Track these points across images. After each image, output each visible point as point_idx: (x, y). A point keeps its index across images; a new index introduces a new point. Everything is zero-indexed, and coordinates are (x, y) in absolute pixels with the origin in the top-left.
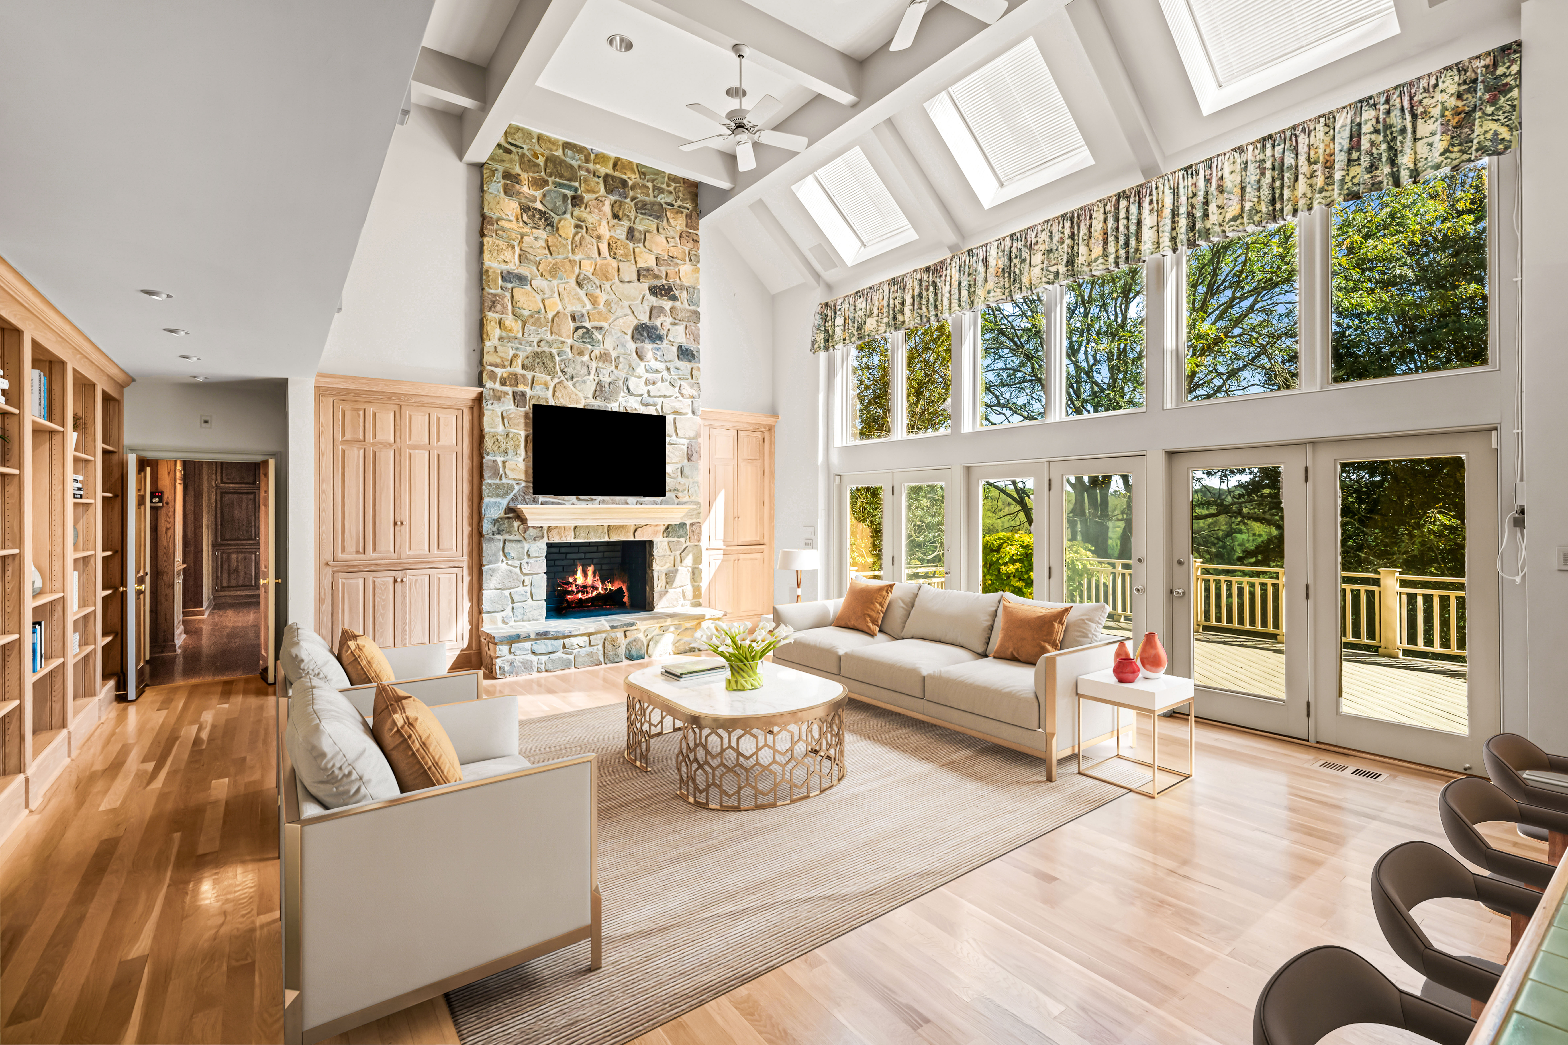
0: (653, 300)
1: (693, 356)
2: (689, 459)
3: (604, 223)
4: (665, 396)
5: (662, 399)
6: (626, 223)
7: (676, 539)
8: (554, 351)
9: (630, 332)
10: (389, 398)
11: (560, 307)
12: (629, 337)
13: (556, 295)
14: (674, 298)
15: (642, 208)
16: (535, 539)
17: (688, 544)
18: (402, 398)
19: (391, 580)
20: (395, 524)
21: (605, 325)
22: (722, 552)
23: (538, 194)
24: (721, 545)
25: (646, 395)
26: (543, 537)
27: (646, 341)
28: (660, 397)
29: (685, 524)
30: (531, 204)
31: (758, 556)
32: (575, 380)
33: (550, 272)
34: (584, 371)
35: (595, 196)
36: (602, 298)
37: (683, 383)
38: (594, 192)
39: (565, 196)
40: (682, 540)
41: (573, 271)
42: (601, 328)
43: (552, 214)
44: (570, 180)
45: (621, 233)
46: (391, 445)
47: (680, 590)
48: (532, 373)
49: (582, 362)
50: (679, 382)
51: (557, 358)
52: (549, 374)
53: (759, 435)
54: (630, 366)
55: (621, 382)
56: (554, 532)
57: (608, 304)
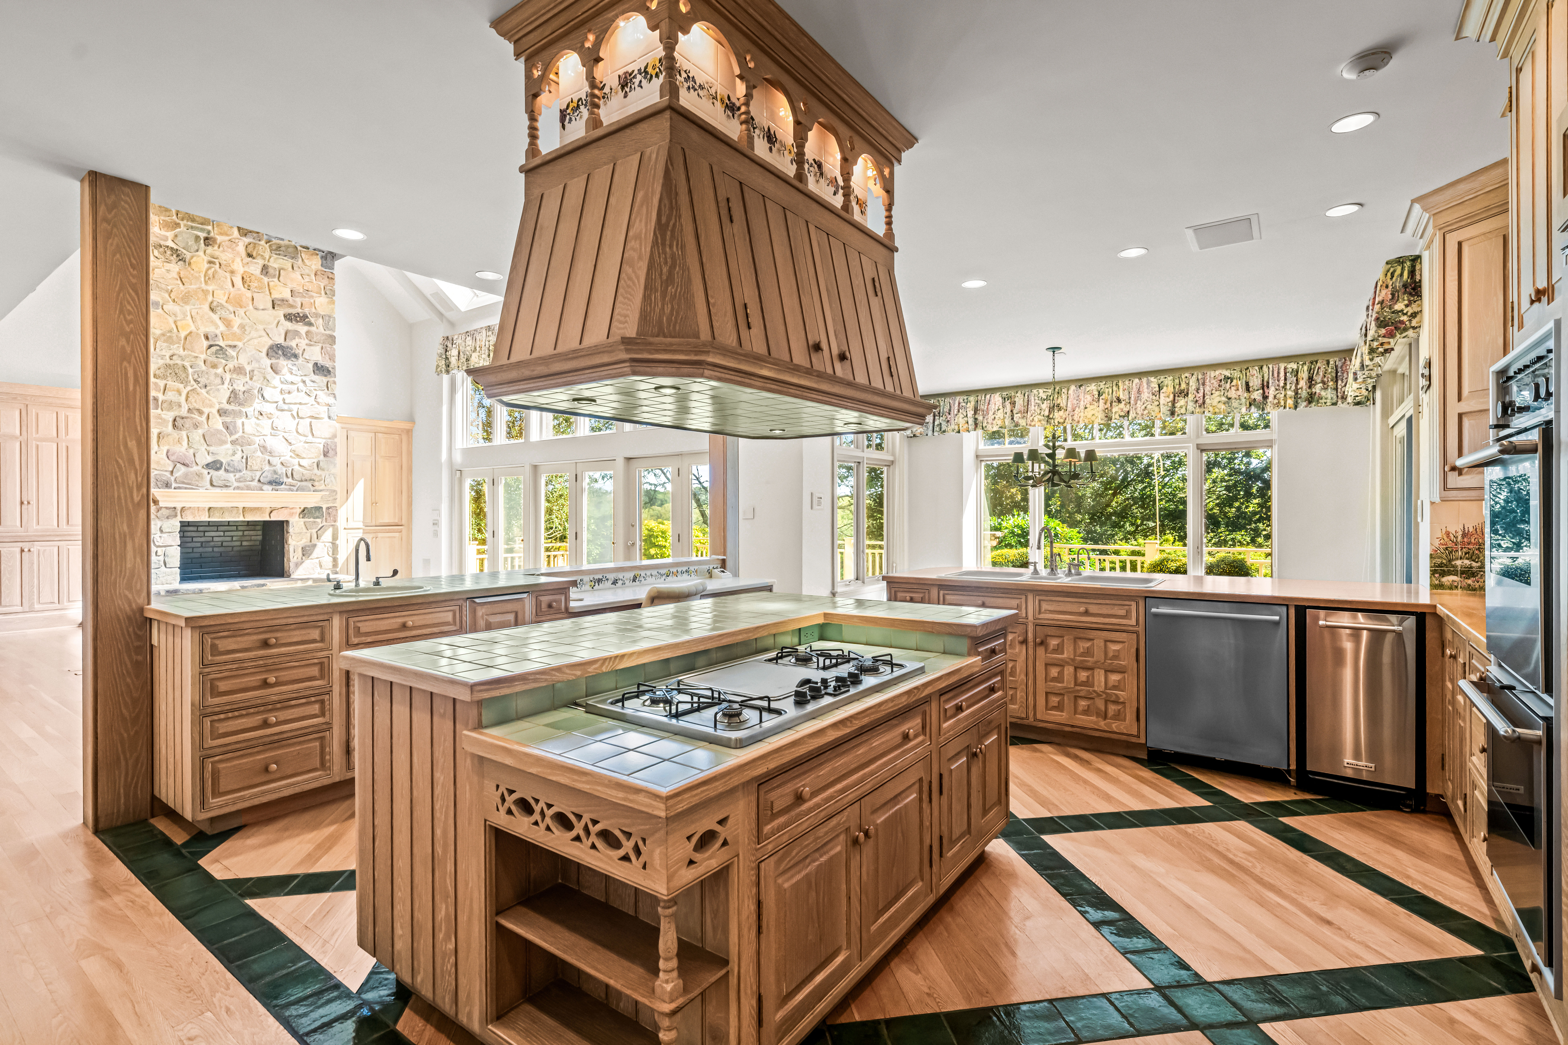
0: (289, 325)
1: (329, 372)
2: (325, 455)
3: (238, 260)
4: (300, 404)
5: (298, 406)
6: (260, 262)
7: (312, 520)
8: (187, 364)
9: (265, 351)
10: (15, 399)
11: (193, 328)
12: (264, 354)
13: (189, 317)
14: (310, 324)
15: (276, 250)
16: (167, 518)
17: (324, 523)
18: (29, 398)
19: (18, 550)
20: (22, 503)
21: (240, 344)
22: (360, 531)
23: (170, 234)
24: (358, 525)
25: (281, 403)
26: (176, 516)
27: (281, 358)
28: (296, 404)
29: (321, 508)
30: (162, 243)
31: (397, 535)
32: (208, 388)
33: (182, 299)
34: (219, 381)
35: (228, 238)
36: (237, 322)
37: (319, 393)
38: (227, 235)
39: (197, 238)
40: (319, 520)
41: (206, 299)
42: (235, 346)
43: (185, 251)
44: (202, 224)
45: (255, 268)
46: (17, 438)
47: (317, 561)
48: (164, 382)
49: (216, 373)
50: (315, 392)
51: (190, 370)
52: (182, 383)
53: (397, 437)
54: (265, 378)
55: (256, 391)
56: (188, 512)
57: (242, 327)
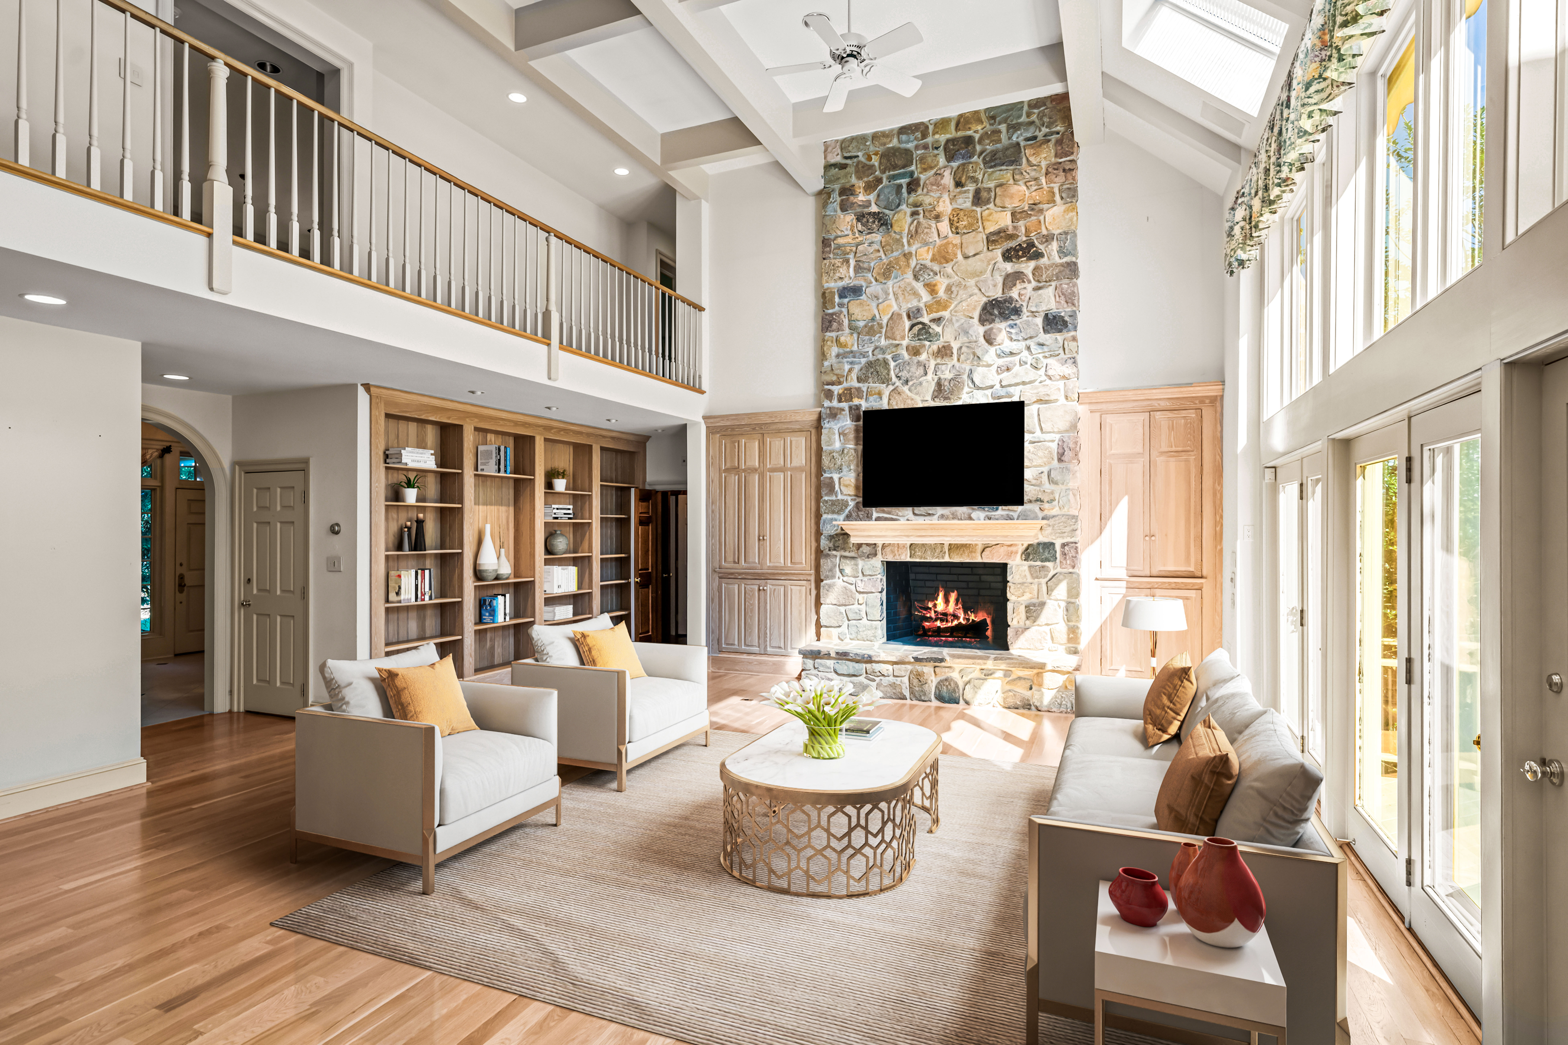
0: (1009, 267)
1: (1065, 324)
2: (1060, 460)
3: (946, 197)
4: (1024, 383)
5: (1021, 387)
6: (971, 188)
7: (1039, 563)
8: (889, 357)
9: (976, 315)
10: (754, 429)
11: (895, 308)
12: (976, 320)
13: (891, 296)
14: (1039, 255)
15: (991, 161)
16: (868, 557)
17: (1059, 570)
18: (763, 427)
20: (759, 539)
21: (946, 314)
22: (1124, 584)
23: (873, 196)
24: (1123, 574)
25: (998, 386)
26: (875, 555)
27: (997, 320)
28: (1017, 384)
29: (1053, 544)
30: (865, 211)
31: (1192, 594)
32: (910, 383)
33: (885, 273)
34: (921, 371)
35: (933, 172)
36: (942, 285)
37: (1050, 361)
38: (931, 168)
39: (900, 187)
40: (1049, 564)
41: (908, 265)
42: (939, 319)
43: (887, 212)
44: (903, 168)
45: (965, 199)
46: (756, 470)
47: (1047, 629)
48: (867, 385)
49: (918, 362)
50: (1045, 361)
51: (892, 364)
52: (883, 383)
53: (1192, 414)
54: (974, 354)
55: (965, 377)
56: (888, 550)
57: (949, 289)
